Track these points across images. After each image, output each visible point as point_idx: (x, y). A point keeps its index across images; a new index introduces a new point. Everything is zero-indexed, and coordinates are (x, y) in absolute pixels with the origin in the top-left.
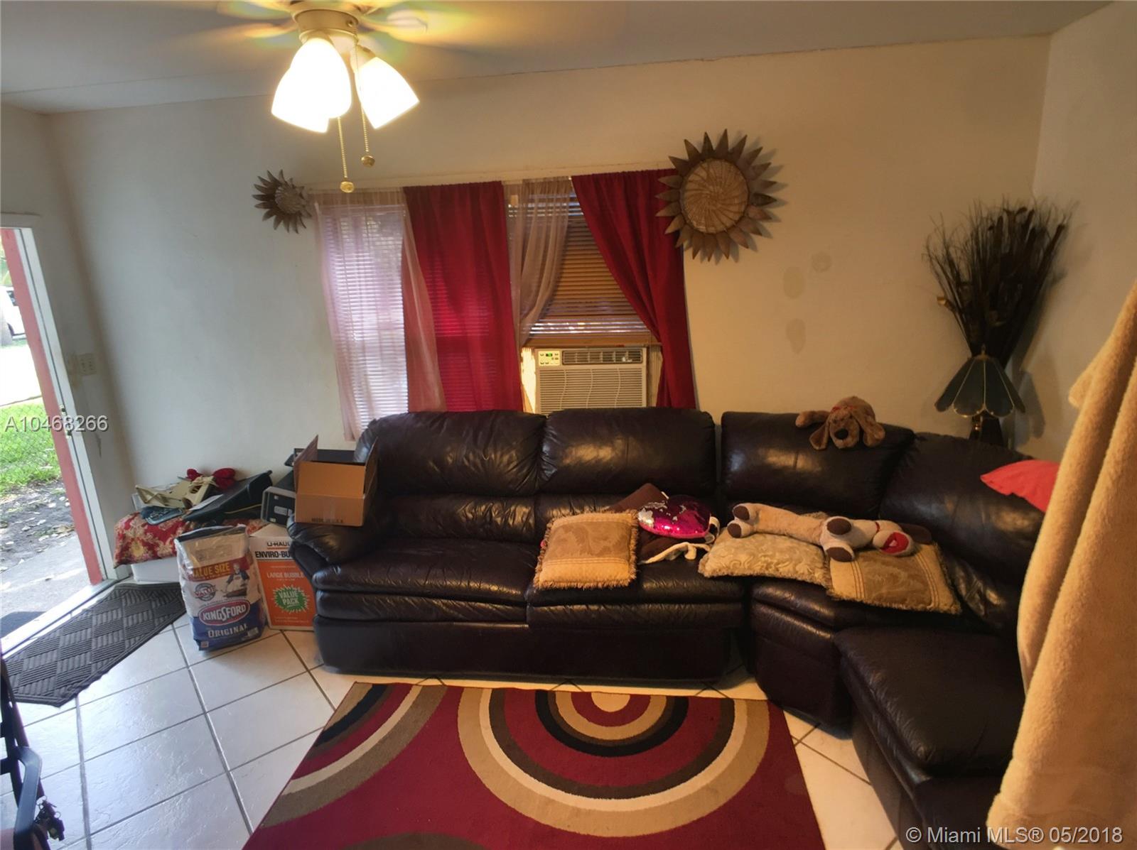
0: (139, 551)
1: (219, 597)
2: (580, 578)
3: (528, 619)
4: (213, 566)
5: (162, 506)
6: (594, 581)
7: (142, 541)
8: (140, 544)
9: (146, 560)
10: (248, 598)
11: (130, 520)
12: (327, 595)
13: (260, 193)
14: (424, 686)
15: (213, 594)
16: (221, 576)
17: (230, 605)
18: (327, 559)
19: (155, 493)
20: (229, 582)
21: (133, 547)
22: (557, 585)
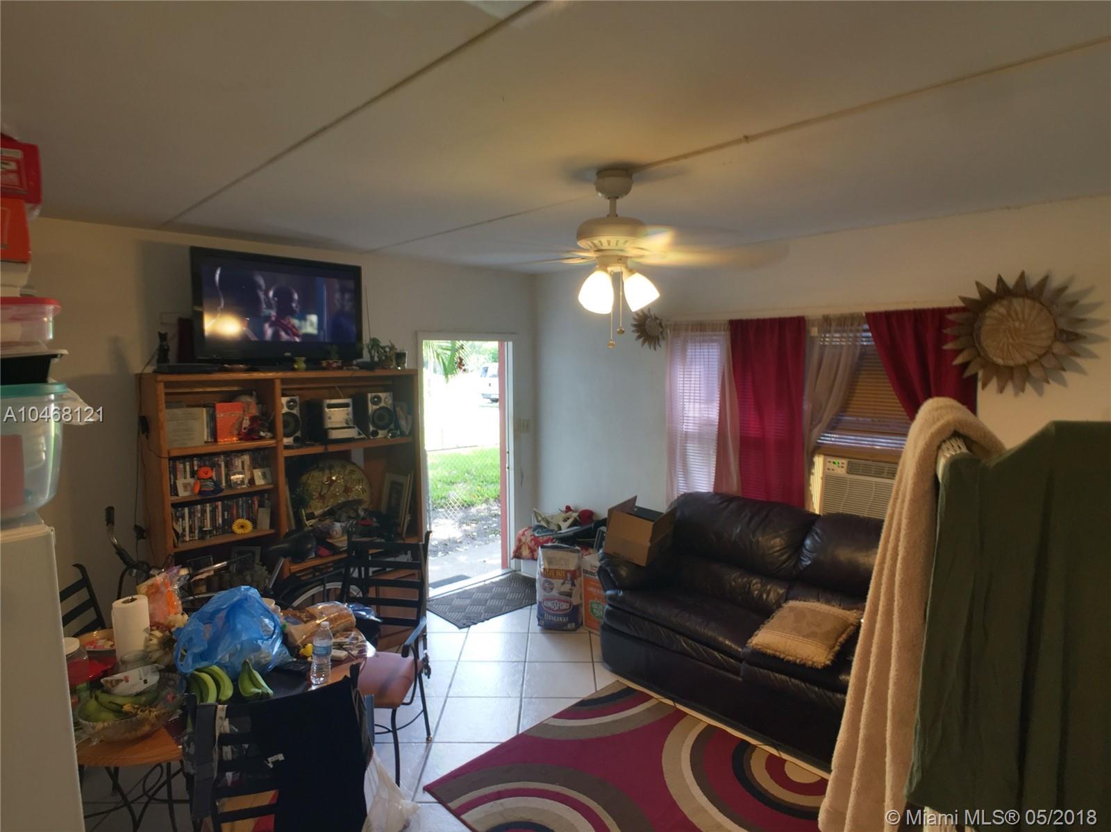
0: (525, 552)
1: (555, 593)
2: (783, 649)
3: (742, 673)
4: (556, 570)
5: (546, 526)
6: (795, 656)
7: (529, 546)
8: (527, 547)
9: (528, 559)
10: (572, 599)
11: (526, 530)
12: (610, 608)
13: (636, 323)
14: (661, 702)
15: (552, 589)
16: (559, 579)
17: (560, 600)
18: (617, 584)
19: (543, 516)
20: (563, 584)
21: (523, 547)
22: (765, 650)
